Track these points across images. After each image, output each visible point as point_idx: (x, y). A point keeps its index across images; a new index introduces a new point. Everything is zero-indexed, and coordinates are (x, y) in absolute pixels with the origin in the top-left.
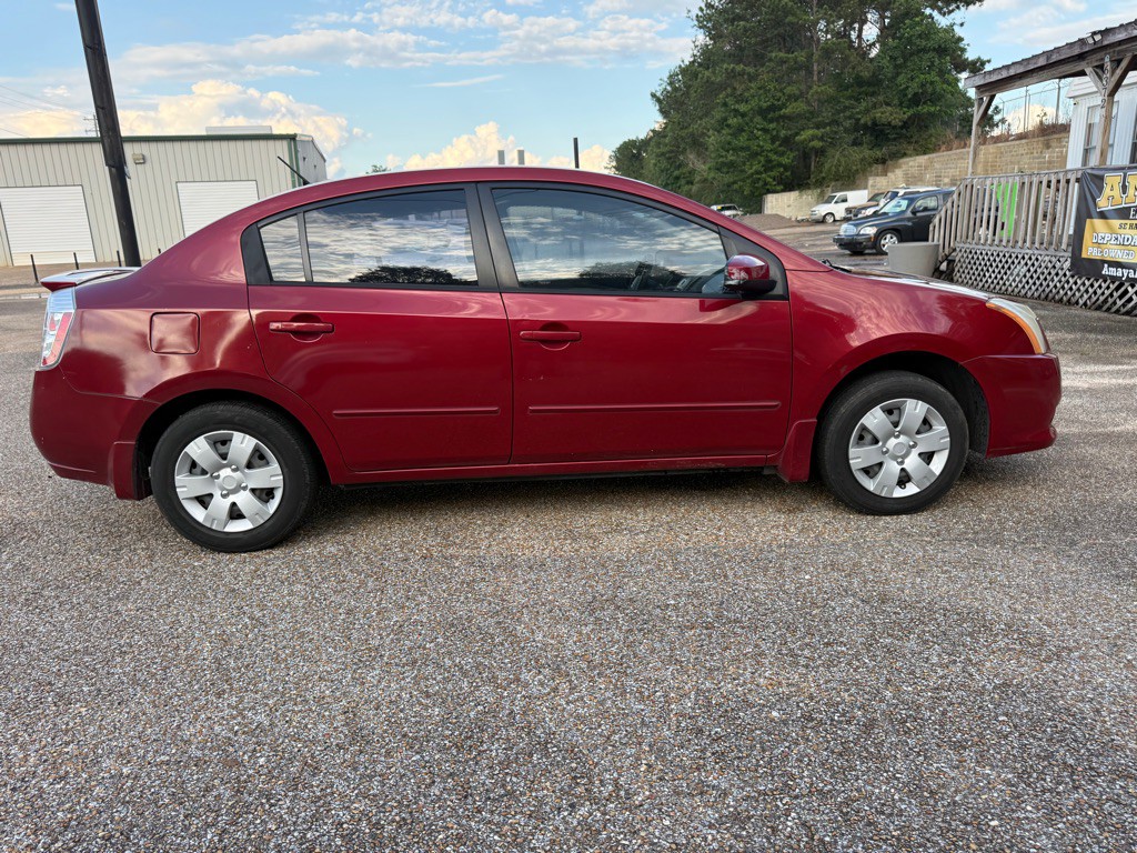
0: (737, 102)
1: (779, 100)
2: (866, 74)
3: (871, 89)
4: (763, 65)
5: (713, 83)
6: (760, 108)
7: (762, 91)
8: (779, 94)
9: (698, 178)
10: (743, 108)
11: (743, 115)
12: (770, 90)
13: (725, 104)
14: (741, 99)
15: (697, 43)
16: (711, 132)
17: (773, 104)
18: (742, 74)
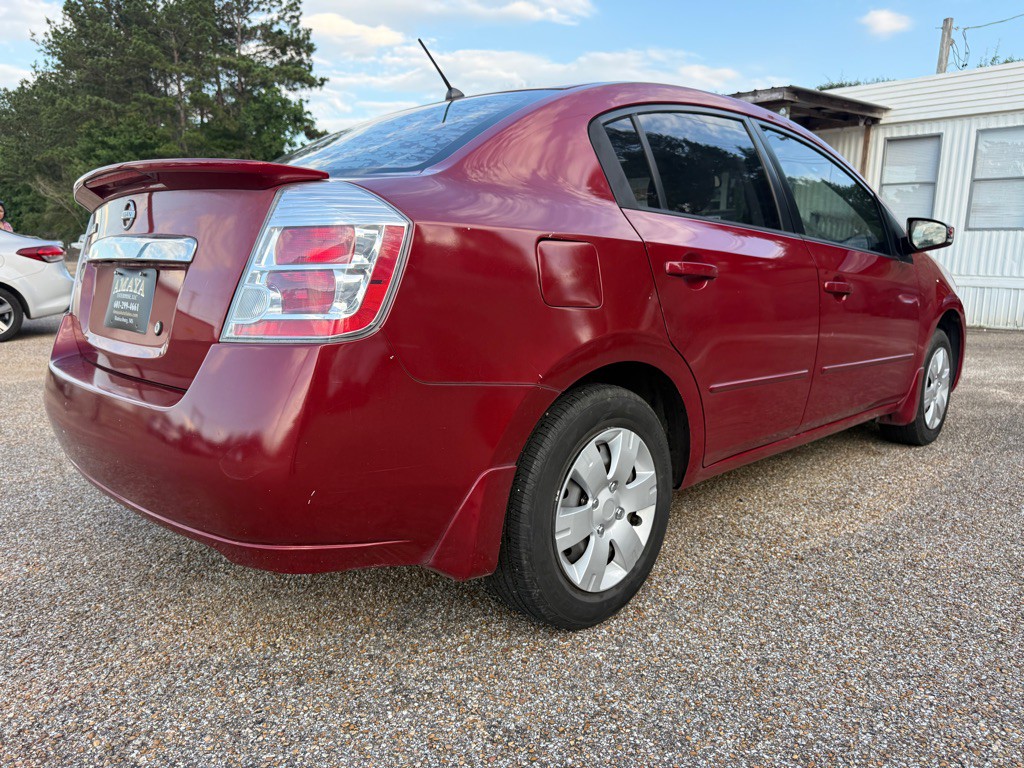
0: (104, 134)
1: (151, 139)
2: (233, 129)
3: (238, 143)
4: (129, 103)
5: (73, 111)
6: (132, 144)
7: (132, 128)
8: (150, 134)
9: (50, 206)
10: (112, 141)
11: (112, 148)
12: (141, 128)
13: (89, 135)
14: (108, 132)
15: (37, 69)
16: (76, 161)
17: (145, 142)
18: (107, 108)
